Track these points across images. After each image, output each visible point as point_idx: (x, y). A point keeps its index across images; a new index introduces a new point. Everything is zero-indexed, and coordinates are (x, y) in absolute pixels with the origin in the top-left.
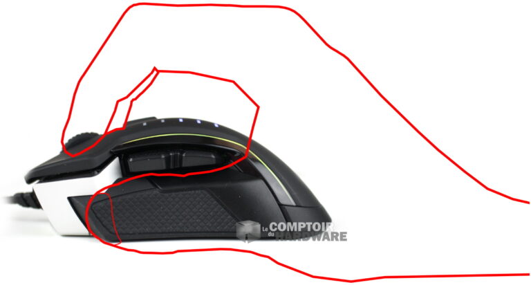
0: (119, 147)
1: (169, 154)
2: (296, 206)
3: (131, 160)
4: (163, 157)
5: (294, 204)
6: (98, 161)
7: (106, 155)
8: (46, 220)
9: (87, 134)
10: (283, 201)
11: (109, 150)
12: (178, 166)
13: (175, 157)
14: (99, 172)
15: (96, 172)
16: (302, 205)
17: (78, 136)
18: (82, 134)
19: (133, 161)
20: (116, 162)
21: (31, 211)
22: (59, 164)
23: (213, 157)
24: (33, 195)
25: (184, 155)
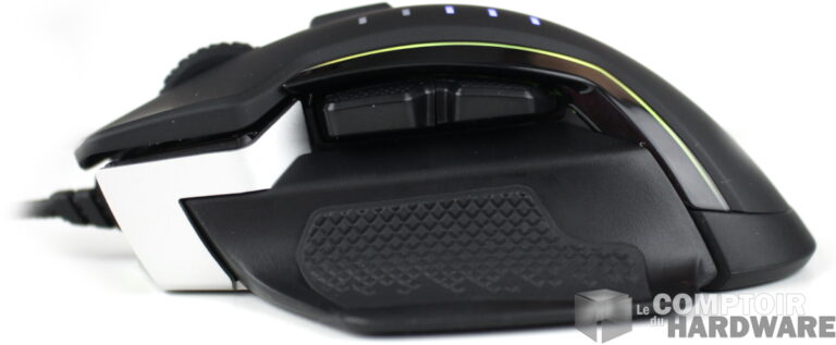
0: (303, 76)
1: (424, 91)
2: (731, 211)
3: (331, 107)
4: (408, 98)
5: (724, 205)
6: (251, 111)
7: (270, 96)
8: (129, 256)
9: (223, 46)
10: (698, 201)
11: (279, 85)
12: (446, 121)
13: (437, 97)
14: (254, 138)
15: (248, 139)
16: (745, 209)
17: (202, 52)
18: (213, 48)
19: (336, 111)
20: (295, 112)
21: (92, 233)
22: (157, 120)
23: (529, 96)
24: (96, 195)
25: (458, 94)
